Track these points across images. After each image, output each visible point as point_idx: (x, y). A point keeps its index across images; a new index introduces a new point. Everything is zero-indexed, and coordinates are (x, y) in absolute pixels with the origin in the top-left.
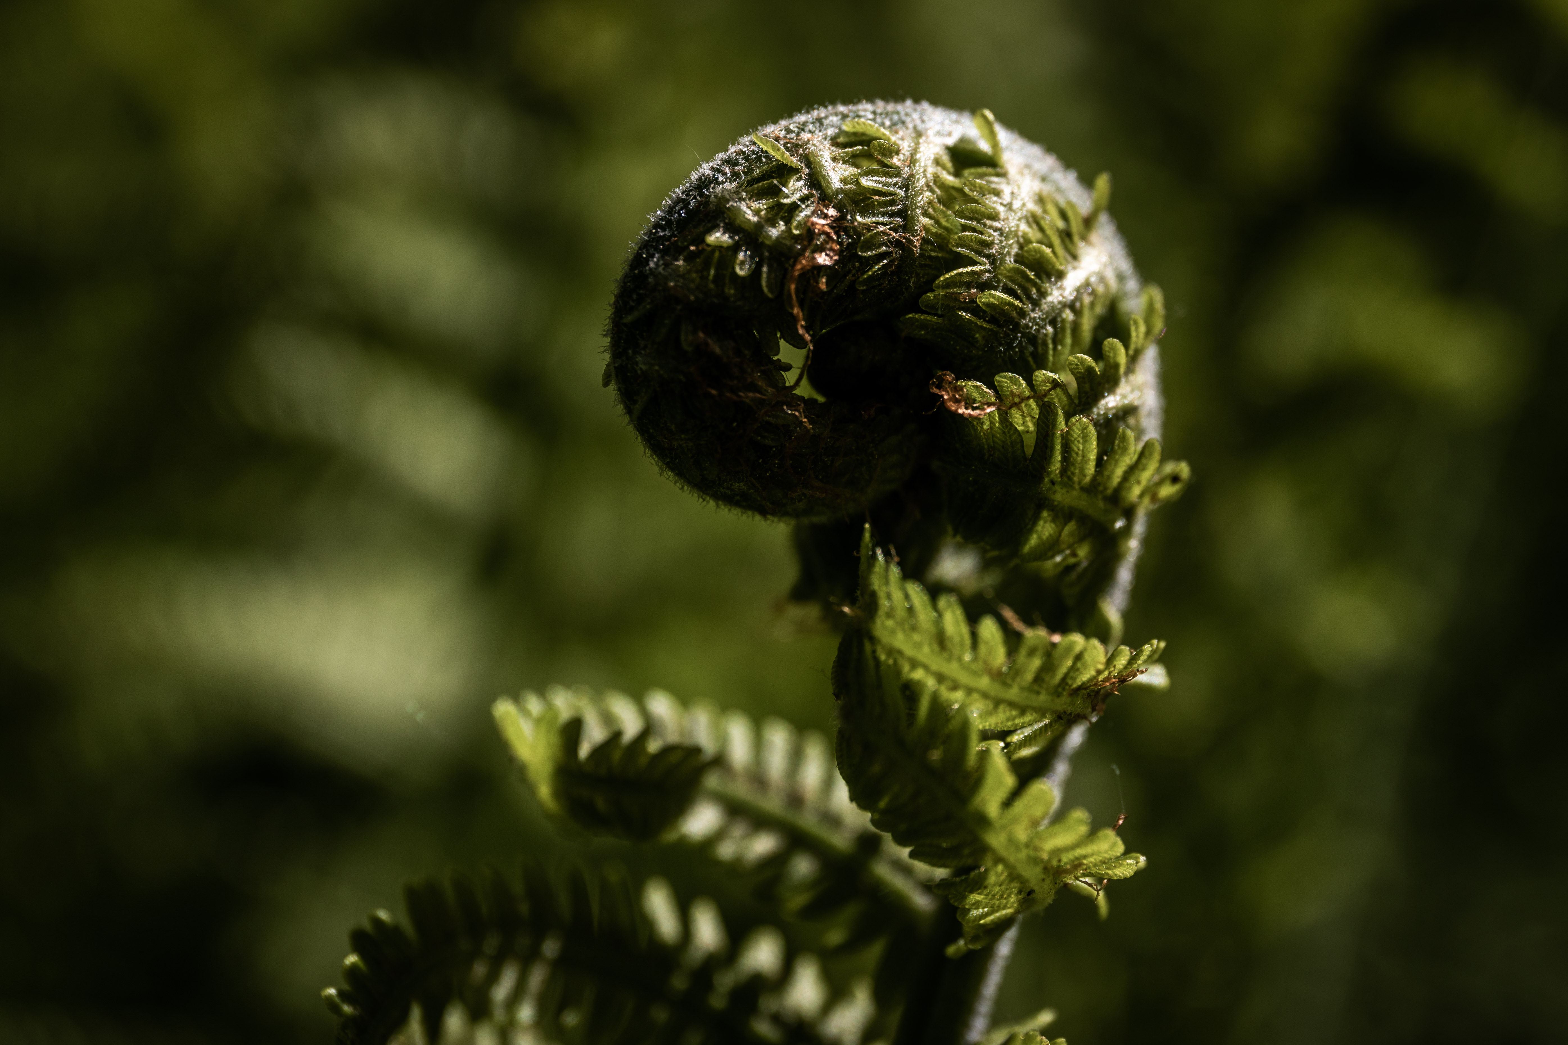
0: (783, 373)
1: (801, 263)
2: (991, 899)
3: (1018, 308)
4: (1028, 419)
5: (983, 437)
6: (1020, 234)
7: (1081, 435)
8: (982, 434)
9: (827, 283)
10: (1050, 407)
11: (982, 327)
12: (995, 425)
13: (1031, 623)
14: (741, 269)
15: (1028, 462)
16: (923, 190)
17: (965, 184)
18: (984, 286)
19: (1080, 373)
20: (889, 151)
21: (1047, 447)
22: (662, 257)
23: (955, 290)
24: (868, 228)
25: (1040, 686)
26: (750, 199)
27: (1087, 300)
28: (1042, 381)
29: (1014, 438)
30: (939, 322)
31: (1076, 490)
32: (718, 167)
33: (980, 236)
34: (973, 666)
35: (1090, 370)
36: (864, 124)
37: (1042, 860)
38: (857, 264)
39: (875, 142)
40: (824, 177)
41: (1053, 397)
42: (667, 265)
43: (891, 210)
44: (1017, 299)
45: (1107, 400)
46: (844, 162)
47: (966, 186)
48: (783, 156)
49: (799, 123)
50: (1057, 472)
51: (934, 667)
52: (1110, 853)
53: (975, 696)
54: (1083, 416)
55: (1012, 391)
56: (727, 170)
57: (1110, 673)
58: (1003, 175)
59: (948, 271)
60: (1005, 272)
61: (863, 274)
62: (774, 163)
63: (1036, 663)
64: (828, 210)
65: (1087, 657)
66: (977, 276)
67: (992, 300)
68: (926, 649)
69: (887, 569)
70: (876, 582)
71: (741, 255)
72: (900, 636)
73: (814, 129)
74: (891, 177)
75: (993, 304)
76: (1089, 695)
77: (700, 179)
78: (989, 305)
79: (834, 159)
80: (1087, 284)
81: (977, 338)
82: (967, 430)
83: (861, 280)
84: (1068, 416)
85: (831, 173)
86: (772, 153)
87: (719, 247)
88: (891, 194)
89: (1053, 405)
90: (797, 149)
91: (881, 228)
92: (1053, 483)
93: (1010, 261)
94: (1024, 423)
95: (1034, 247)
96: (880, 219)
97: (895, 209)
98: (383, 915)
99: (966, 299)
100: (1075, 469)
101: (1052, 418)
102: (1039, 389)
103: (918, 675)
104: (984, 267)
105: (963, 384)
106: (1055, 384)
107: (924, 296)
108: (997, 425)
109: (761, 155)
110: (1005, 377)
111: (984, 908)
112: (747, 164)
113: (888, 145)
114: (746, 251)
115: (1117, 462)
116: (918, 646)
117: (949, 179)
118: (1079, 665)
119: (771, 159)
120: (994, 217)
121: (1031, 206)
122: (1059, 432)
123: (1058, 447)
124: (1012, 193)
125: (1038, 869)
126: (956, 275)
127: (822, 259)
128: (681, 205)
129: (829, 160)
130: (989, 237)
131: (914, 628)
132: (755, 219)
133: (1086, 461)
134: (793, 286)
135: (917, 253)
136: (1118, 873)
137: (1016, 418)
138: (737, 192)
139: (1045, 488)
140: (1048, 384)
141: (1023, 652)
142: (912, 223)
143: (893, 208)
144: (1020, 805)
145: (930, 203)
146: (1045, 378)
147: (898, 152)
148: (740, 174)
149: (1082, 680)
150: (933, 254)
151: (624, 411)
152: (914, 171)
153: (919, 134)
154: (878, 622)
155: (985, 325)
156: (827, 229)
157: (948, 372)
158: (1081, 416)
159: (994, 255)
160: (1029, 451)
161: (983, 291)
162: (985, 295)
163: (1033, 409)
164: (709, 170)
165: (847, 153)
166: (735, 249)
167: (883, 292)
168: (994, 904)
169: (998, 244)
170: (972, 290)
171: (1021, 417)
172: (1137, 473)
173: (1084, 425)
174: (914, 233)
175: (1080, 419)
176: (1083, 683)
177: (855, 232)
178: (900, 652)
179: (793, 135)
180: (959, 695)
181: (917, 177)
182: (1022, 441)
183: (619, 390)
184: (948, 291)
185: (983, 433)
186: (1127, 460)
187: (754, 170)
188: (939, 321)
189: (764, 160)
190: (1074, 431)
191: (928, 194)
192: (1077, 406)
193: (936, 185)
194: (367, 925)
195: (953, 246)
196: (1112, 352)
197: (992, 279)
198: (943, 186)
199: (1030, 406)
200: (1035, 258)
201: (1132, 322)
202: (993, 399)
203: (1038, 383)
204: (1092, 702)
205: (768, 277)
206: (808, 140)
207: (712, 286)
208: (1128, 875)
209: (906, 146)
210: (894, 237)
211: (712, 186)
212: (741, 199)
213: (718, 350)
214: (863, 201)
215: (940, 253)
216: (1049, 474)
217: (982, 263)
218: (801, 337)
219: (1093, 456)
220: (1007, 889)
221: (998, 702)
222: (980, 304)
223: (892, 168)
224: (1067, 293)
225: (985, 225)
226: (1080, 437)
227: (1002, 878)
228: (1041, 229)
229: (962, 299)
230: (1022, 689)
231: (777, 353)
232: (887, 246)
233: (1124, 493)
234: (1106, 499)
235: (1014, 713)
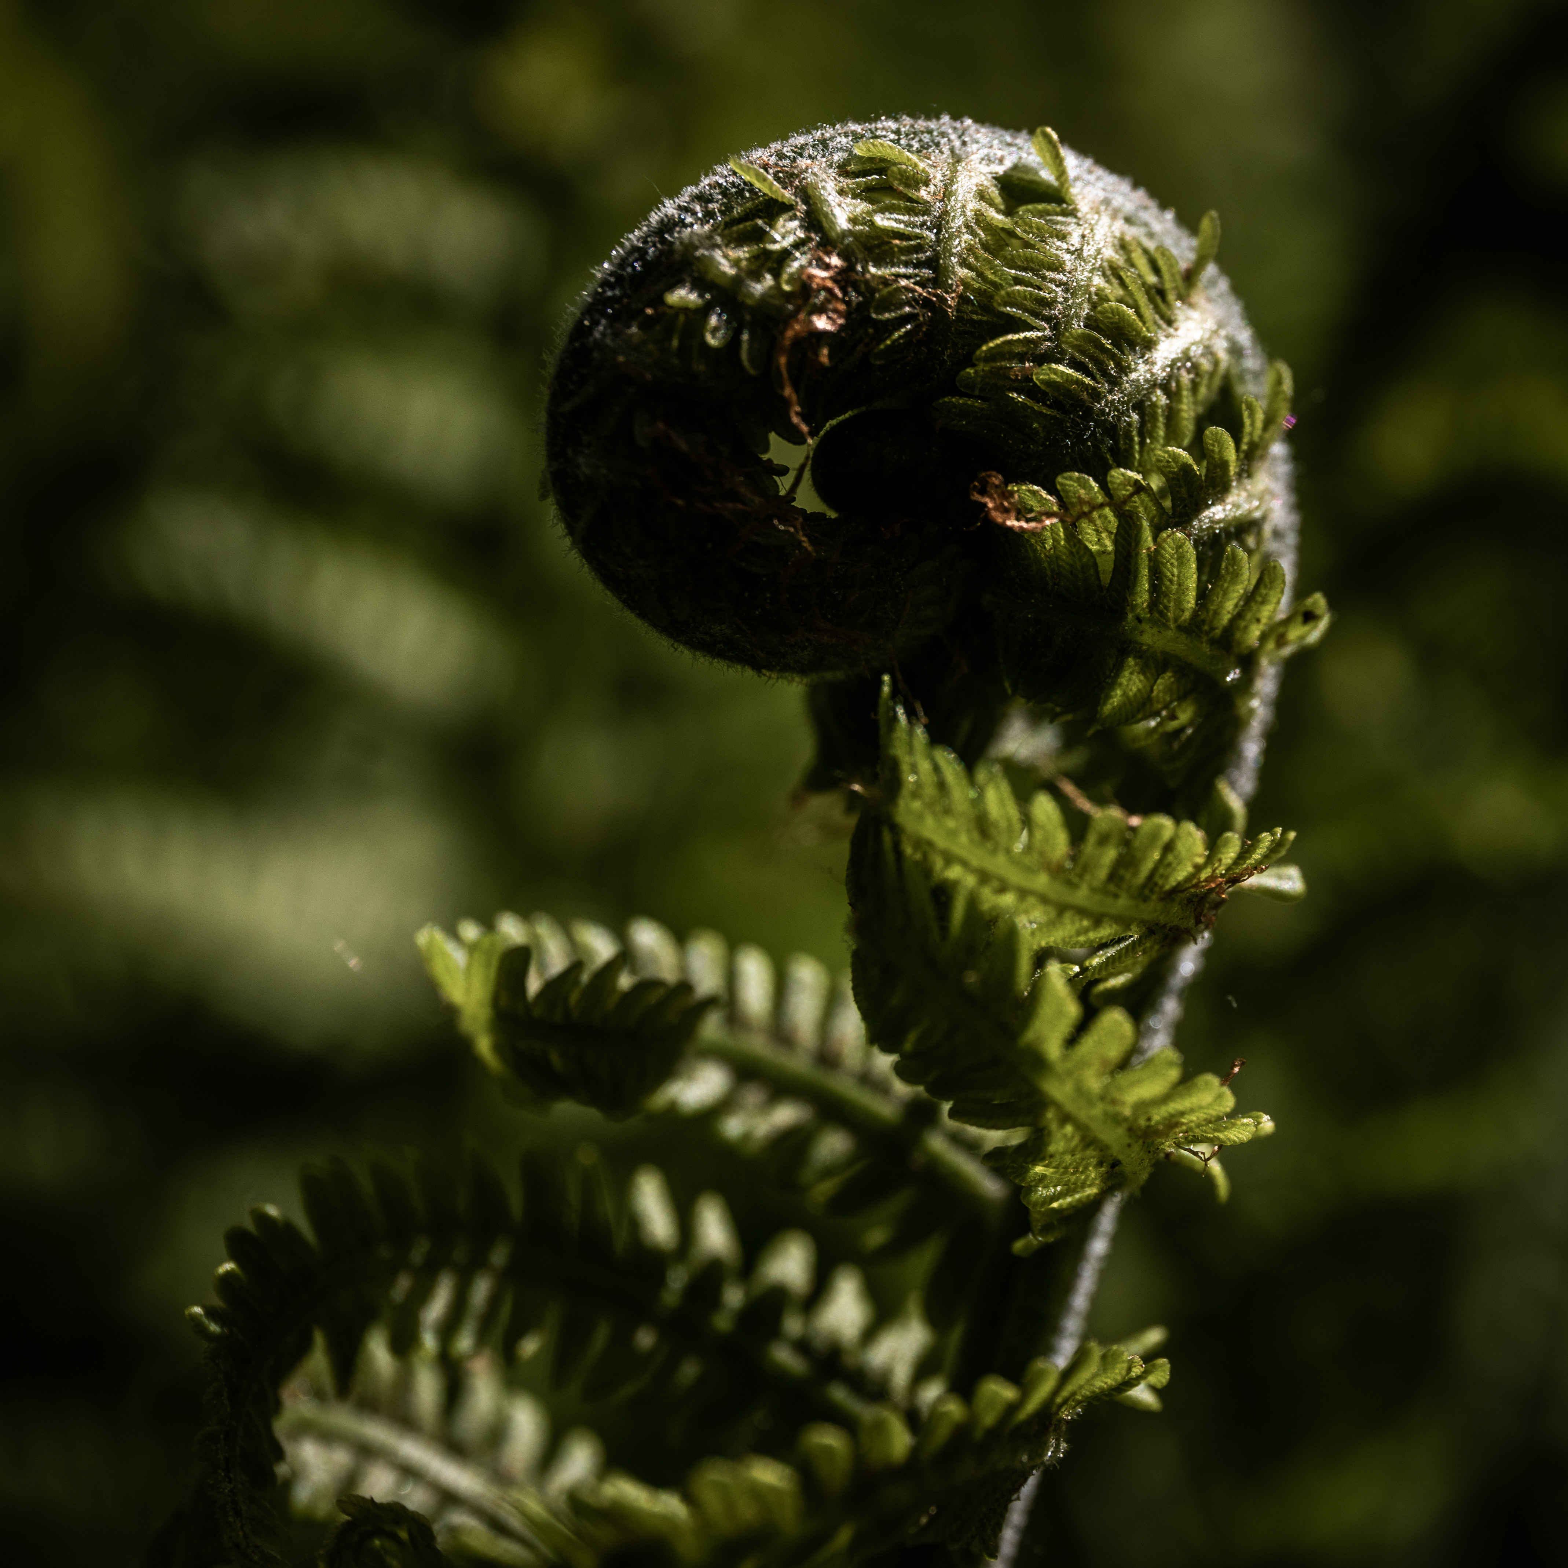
0: (776, 478)
1: (793, 328)
2: (1063, 1174)
3: (1089, 388)
4: (1104, 535)
5: (1045, 559)
6: (1093, 289)
7: (1176, 556)
8: (1043, 556)
9: (831, 356)
10: (1131, 518)
11: (1041, 413)
12: (1059, 543)
13: (1101, 802)
14: (714, 337)
15: (1105, 592)
16: (960, 232)
17: (1016, 223)
18: (1042, 359)
19: (1174, 473)
20: (914, 181)
21: (1129, 572)
22: (610, 325)
23: (1003, 363)
24: (884, 281)
25: (1118, 886)
26: (727, 246)
27: (1186, 378)
28: (1121, 484)
29: (1085, 560)
30: (984, 408)
31: (1171, 630)
32: (686, 204)
33: (1036, 291)
34: (1027, 860)
35: (1186, 469)
36: (882, 145)
37: (1126, 1119)
38: (871, 331)
39: (895, 169)
40: (826, 215)
41: (1137, 505)
42: (616, 335)
43: (917, 259)
44: (1087, 376)
45: (1213, 509)
46: (854, 197)
47: (1019, 226)
48: (771, 189)
49: (796, 147)
50: (1145, 605)
51: (975, 862)
52: (1217, 1108)
53: (1031, 900)
54: (1177, 530)
55: (1079, 497)
56: (698, 208)
57: (1214, 871)
58: (1073, 213)
59: (993, 338)
60: (1071, 339)
61: (879, 344)
62: (761, 199)
63: (1110, 855)
64: (830, 258)
65: (1180, 847)
66: (1034, 345)
67: (1053, 376)
68: (964, 838)
69: (911, 733)
70: (899, 751)
71: (713, 320)
72: (930, 821)
73: (815, 154)
74: (917, 215)
75: (1055, 382)
76: (1189, 901)
77: (662, 220)
78: (1050, 383)
79: (841, 192)
80: (1186, 356)
81: (1035, 428)
82: (1023, 551)
83: (876, 351)
84: (1157, 530)
85: (837, 211)
86: (757, 185)
87: (684, 310)
88: (917, 237)
89: (1135, 515)
90: (792, 179)
91: (903, 282)
92: (1139, 620)
93: (1078, 327)
94: (1099, 540)
95: (1111, 307)
96: (903, 270)
97: (922, 258)
98: (272, 1211)
99: (1017, 376)
100: (1169, 602)
101: (1135, 532)
102: (1117, 495)
103: (954, 873)
104: (1043, 333)
105: (1016, 489)
106: (1139, 488)
107: (962, 373)
108: (1062, 543)
109: (743, 189)
110: (1071, 479)
111: (1055, 1186)
112: (725, 200)
113: (912, 173)
114: (719, 315)
115: (1225, 593)
116: (953, 834)
117: (998, 218)
118: (1170, 858)
119: (756, 193)
120: (1058, 267)
121: (1109, 253)
122: (1144, 551)
123: (1145, 572)
124: (1083, 236)
125: (1121, 1131)
126: (1004, 343)
127: (822, 323)
128: (636, 255)
129: (834, 193)
130: (1049, 294)
131: (948, 811)
132: (731, 272)
133: (1183, 590)
134: (783, 360)
135: (953, 315)
136: (1232, 1136)
137: (1089, 534)
138: (709, 237)
139: (1128, 627)
140: (1129, 488)
141: (1092, 839)
142: (945, 276)
143: (920, 256)
144: (1088, 1044)
145: (970, 249)
146: (1125, 479)
147: (927, 183)
148: (715, 213)
149: (1176, 879)
150: (975, 317)
151: (566, 531)
152: (949, 207)
153: (957, 159)
154: (902, 803)
155: (1044, 411)
156: (829, 284)
157: (994, 473)
158: (1175, 529)
159: (1056, 317)
160: (1106, 579)
161: (1040, 365)
162: (1043, 370)
163: (1110, 522)
164: (674, 209)
165: (857, 184)
166: (704, 311)
167: (908, 368)
168: (1069, 1180)
169: (1061, 303)
170: (1027, 364)
171: (1095, 533)
172: (1254, 606)
173: (1178, 542)
174: (948, 289)
175: (1173, 533)
176: (1179, 884)
177: (867, 289)
178: (930, 844)
179: (786, 162)
180: (1008, 899)
181: (952, 214)
182: (1096, 565)
183: (558, 503)
184: (994, 365)
185: (1045, 554)
186: (1238, 591)
187: (733, 208)
188: (984, 406)
189: (747, 195)
190: (1165, 550)
191: (967, 237)
192: (1171, 518)
193: (979, 226)
194: (249, 1225)
195: (1000, 305)
196: (1216, 444)
197: (1053, 349)
198: (989, 227)
199: (1106, 517)
200: (1112, 321)
201: (1244, 407)
202: (1055, 508)
203: (1116, 486)
204: (1195, 910)
205: (750, 350)
206: (807, 168)
207: (675, 361)
208: (1245, 1139)
209: (938, 177)
210: (920, 294)
211: (678, 229)
212: (716, 246)
213: (683, 446)
214: (879, 246)
215: (984, 316)
216: (1134, 608)
217: (1039, 328)
218: (795, 429)
219: (1192, 584)
220: (1083, 1159)
221: (1062, 909)
222: (1037, 382)
223: (918, 203)
224: (1156, 369)
225: (1044, 278)
226: (1173, 558)
227: (1073, 1144)
228: (1123, 284)
229: (1013, 375)
230: (1093, 890)
231: (766, 449)
232: (911, 306)
233: (1238, 635)
234: (1213, 642)
235: (1085, 923)
